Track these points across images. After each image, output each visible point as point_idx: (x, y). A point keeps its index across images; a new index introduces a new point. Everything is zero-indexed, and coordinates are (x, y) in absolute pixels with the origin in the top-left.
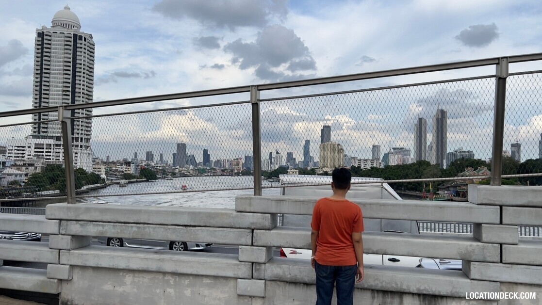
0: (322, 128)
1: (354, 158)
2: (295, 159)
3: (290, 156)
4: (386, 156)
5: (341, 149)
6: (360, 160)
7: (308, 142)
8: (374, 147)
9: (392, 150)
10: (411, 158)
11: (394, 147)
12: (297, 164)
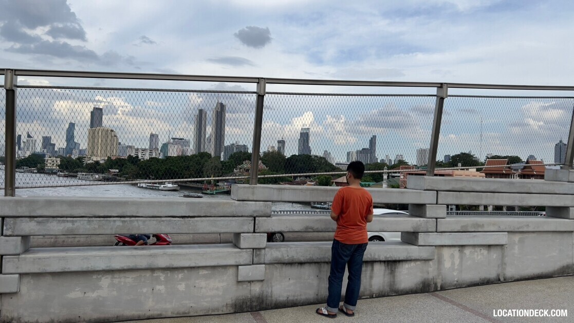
0: (92, 110)
1: (130, 147)
2: (54, 145)
3: (47, 141)
4: (165, 146)
5: (115, 136)
6: (137, 149)
7: (72, 126)
8: (152, 135)
9: (172, 141)
10: (191, 150)
11: (174, 137)
12: (56, 151)
